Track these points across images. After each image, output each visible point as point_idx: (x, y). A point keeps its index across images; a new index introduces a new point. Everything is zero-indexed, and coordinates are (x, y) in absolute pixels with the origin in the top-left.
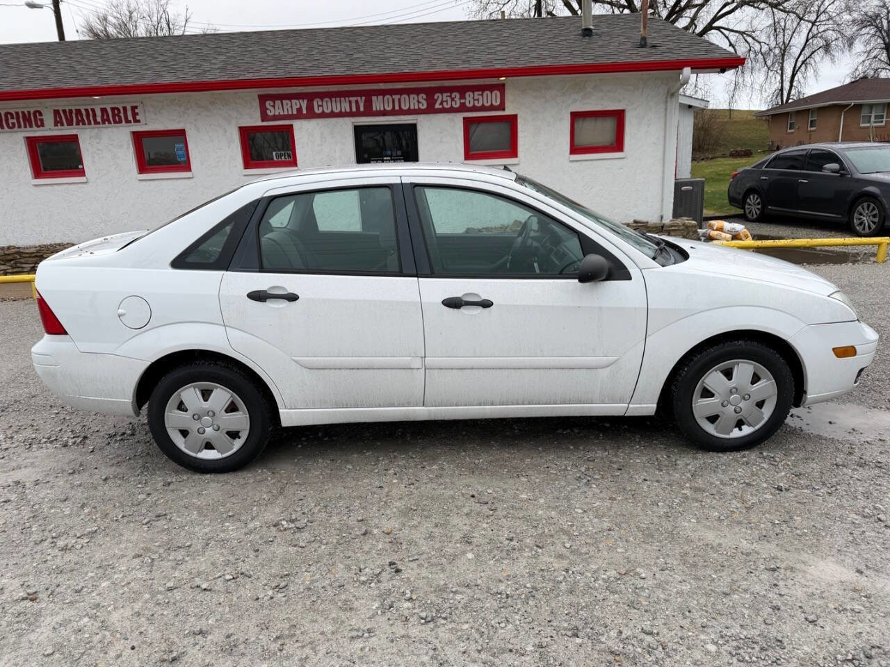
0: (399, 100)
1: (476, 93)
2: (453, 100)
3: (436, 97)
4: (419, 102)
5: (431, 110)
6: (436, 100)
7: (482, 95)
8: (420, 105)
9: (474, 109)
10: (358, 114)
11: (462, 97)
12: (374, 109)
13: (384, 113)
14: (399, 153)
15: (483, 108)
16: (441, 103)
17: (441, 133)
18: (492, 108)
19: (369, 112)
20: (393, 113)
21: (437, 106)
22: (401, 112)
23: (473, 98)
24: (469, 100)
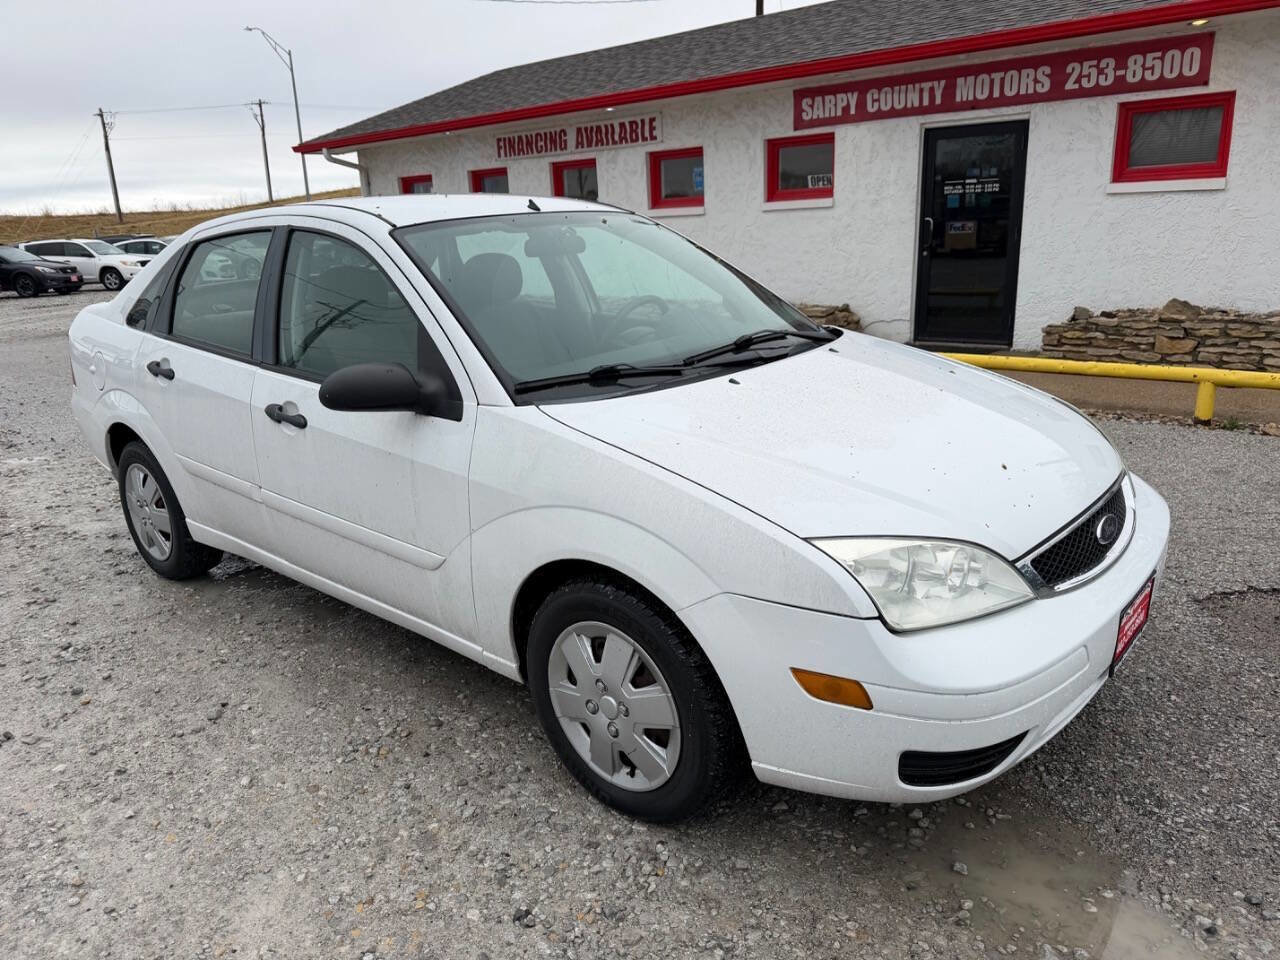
0: (1002, 80)
1: (1150, 56)
2: (1101, 72)
3: (1069, 69)
4: (1036, 81)
5: (1058, 93)
6: (1070, 75)
7: (1162, 59)
8: (1039, 87)
9: (1144, 86)
10: (932, 109)
11: (1121, 64)
12: (958, 99)
13: (974, 105)
14: (994, 171)
15: (1163, 85)
16: (1078, 81)
17: (1071, 134)
18: (1182, 81)
19: (949, 105)
20: (990, 103)
21: (1070, 85)
22: (1004, 101)
23: (1143, 66)
24: (1134, 71)
